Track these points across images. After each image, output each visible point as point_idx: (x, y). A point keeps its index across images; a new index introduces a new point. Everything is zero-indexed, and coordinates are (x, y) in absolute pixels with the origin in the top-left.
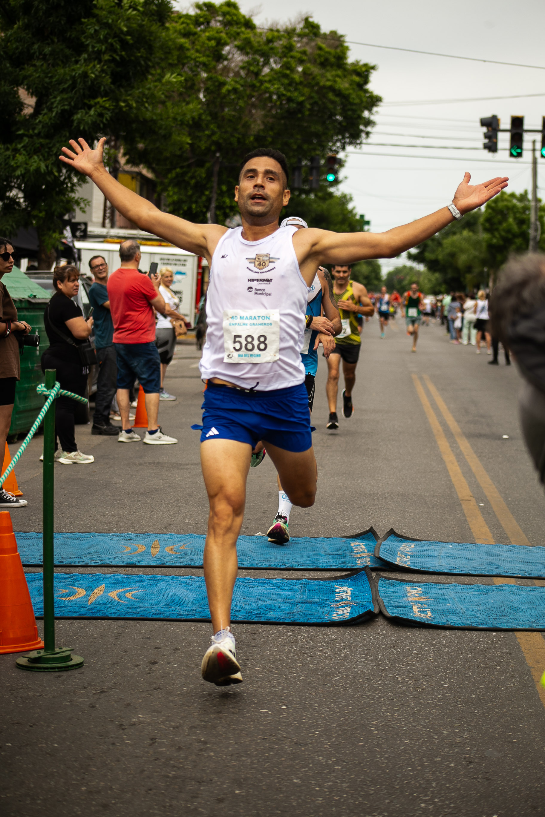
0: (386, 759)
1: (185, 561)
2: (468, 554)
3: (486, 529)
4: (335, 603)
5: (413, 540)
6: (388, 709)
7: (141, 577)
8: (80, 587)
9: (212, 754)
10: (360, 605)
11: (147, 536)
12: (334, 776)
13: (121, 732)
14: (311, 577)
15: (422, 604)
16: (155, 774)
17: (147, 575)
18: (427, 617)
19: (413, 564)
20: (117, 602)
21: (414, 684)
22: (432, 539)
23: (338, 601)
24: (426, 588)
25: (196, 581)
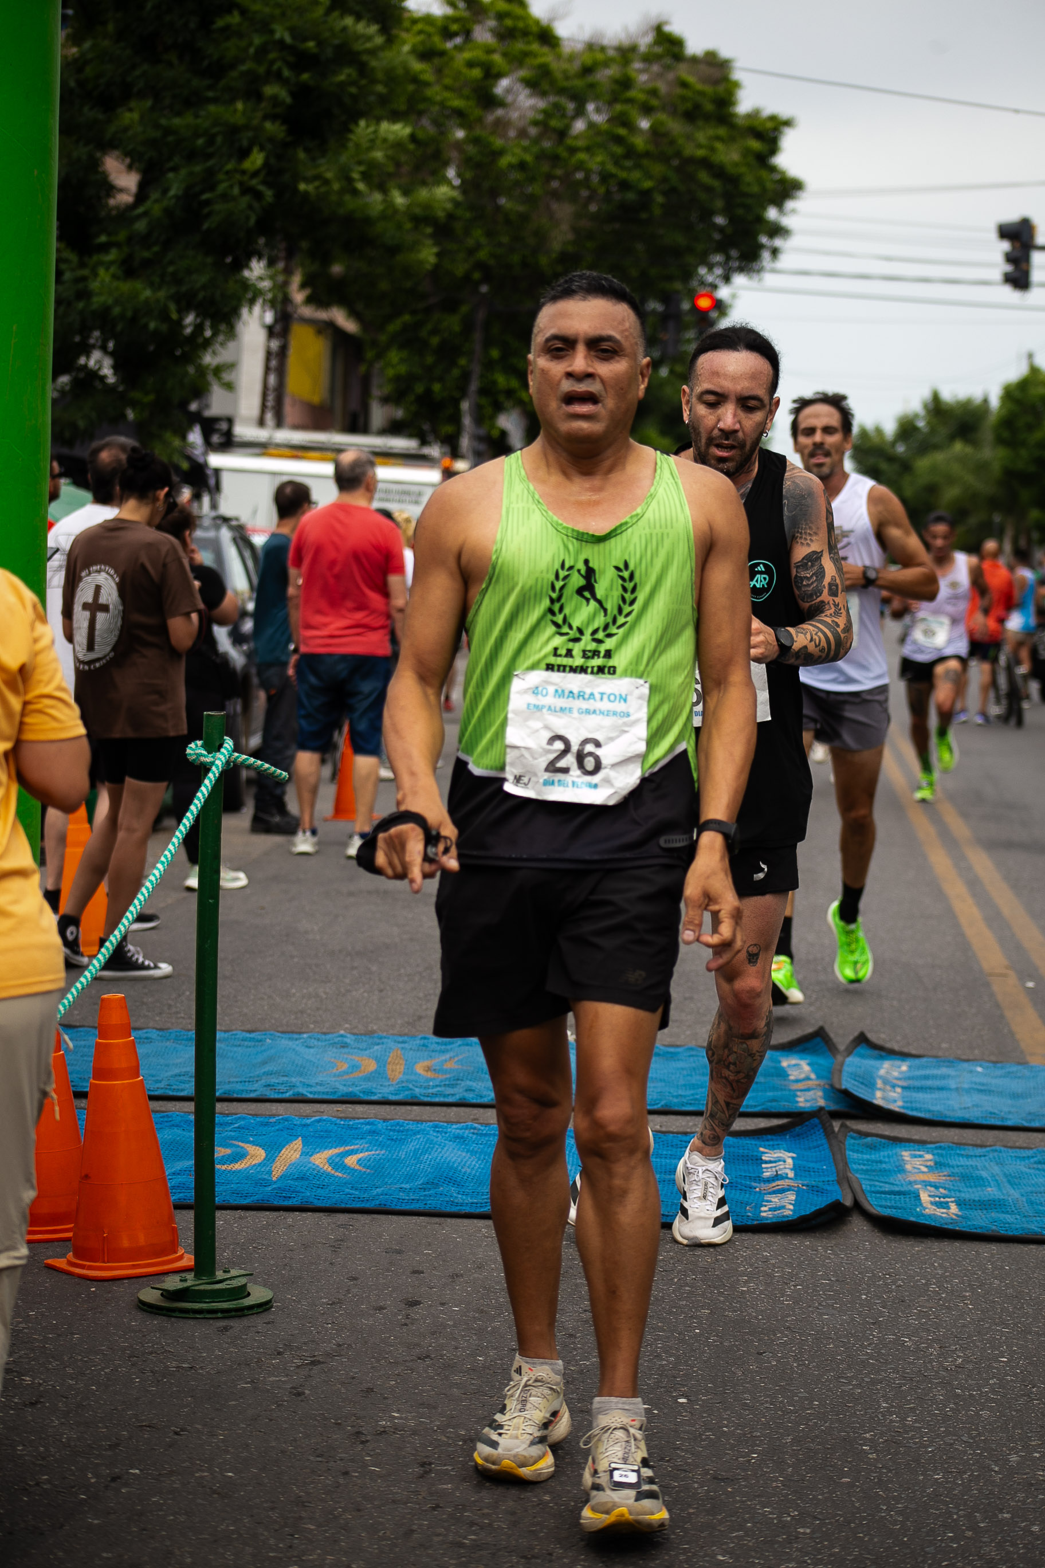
0: (900, 1513)
1: (457, 1093)
2: (1016, 1086)
3: (1043, 1034)
4: (762, 1184)
5: (904, 1055)
6: (893, 1406)
7: (372, 1124)
8: (254, 1143)
9: (547, 1498)
10: (814, 1189)
11: (378, 1041)
12: (797, 1549)
13: (360, 1447)
15: (936, 1187)
16: (436, 1539)
17: (385, 1120)
18: (950, 1213)
19: (909, 1105)
20: (328, 1174)
21: (939, 1355)
22: (940, 1054)
23: (769, 1180)
24: (942, 1155)
25: (482, 1135)
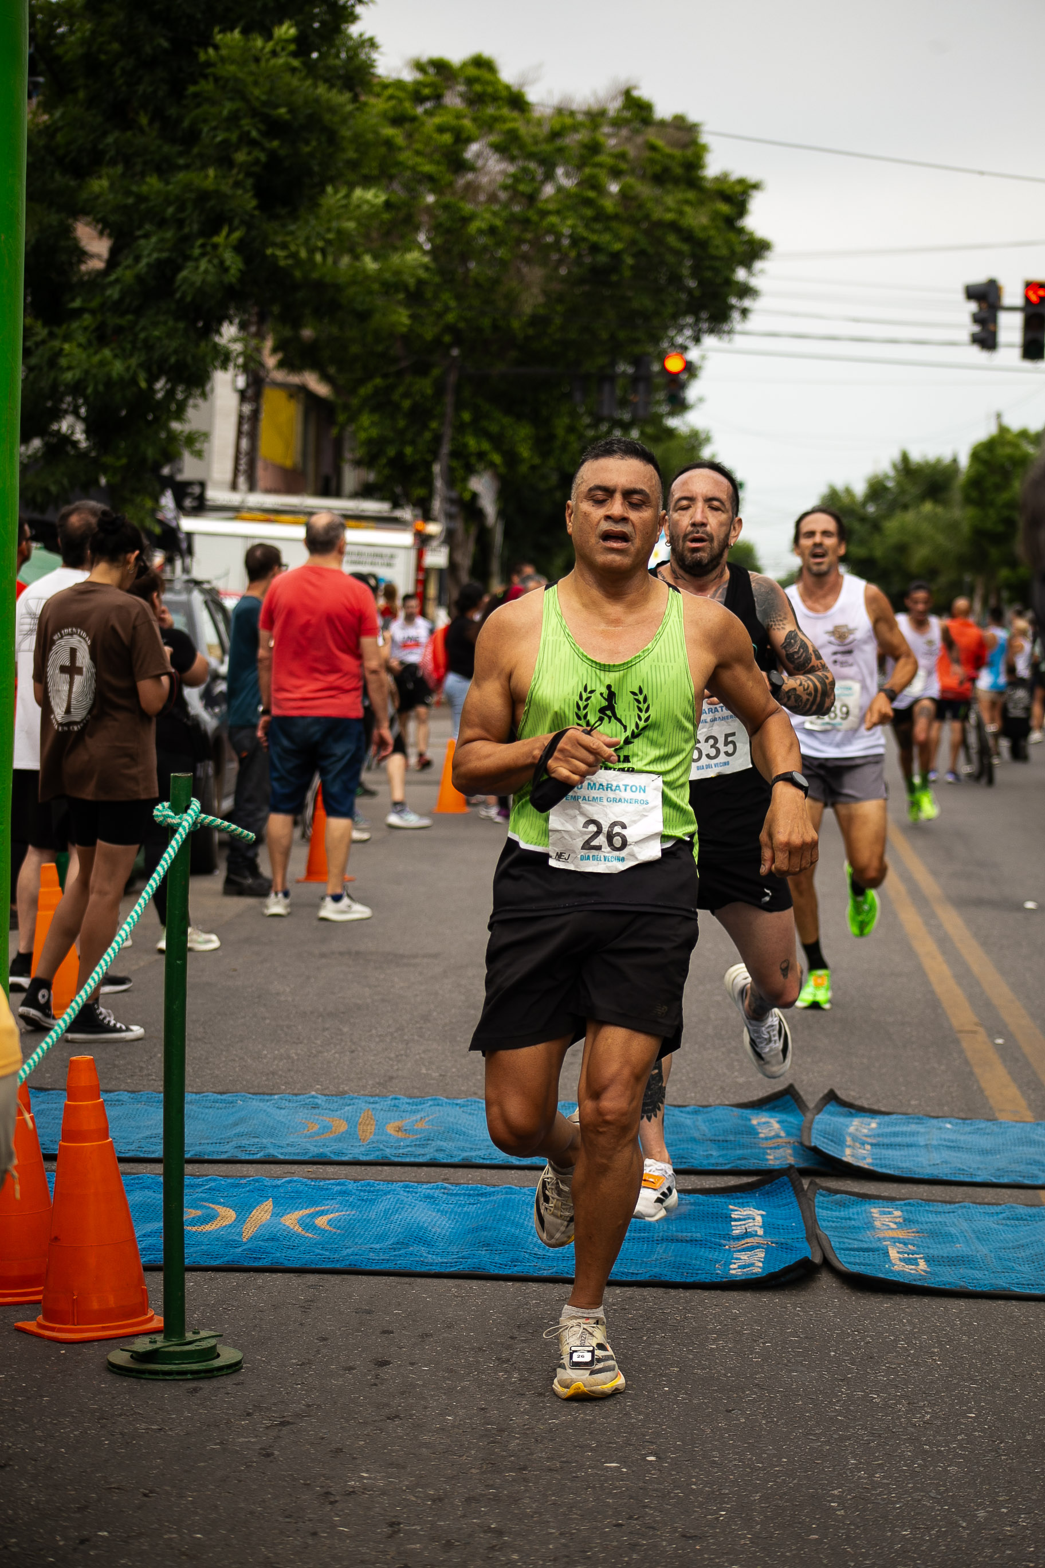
1: (428, 1154)
2: (985, 1142)
3: (1013, 1091)
4: (732, 1242)
5: (873, 1112)
6: (861, 1463)
7: (343, 1184)
8: (224, 1205)
9: (515, 1557)
10: (783, 1247)
11: (349, 1102)
13: (328, 1508)
15: (905, 1244)
17: (355, 1181)
18: (919, 1270)
19: (878, 1161)
20: (298, 1235)
21: (907, 1412)
22: (910, 1111)
23: (738, 1238)
24: (911, 1212)
25: (452, 1194)
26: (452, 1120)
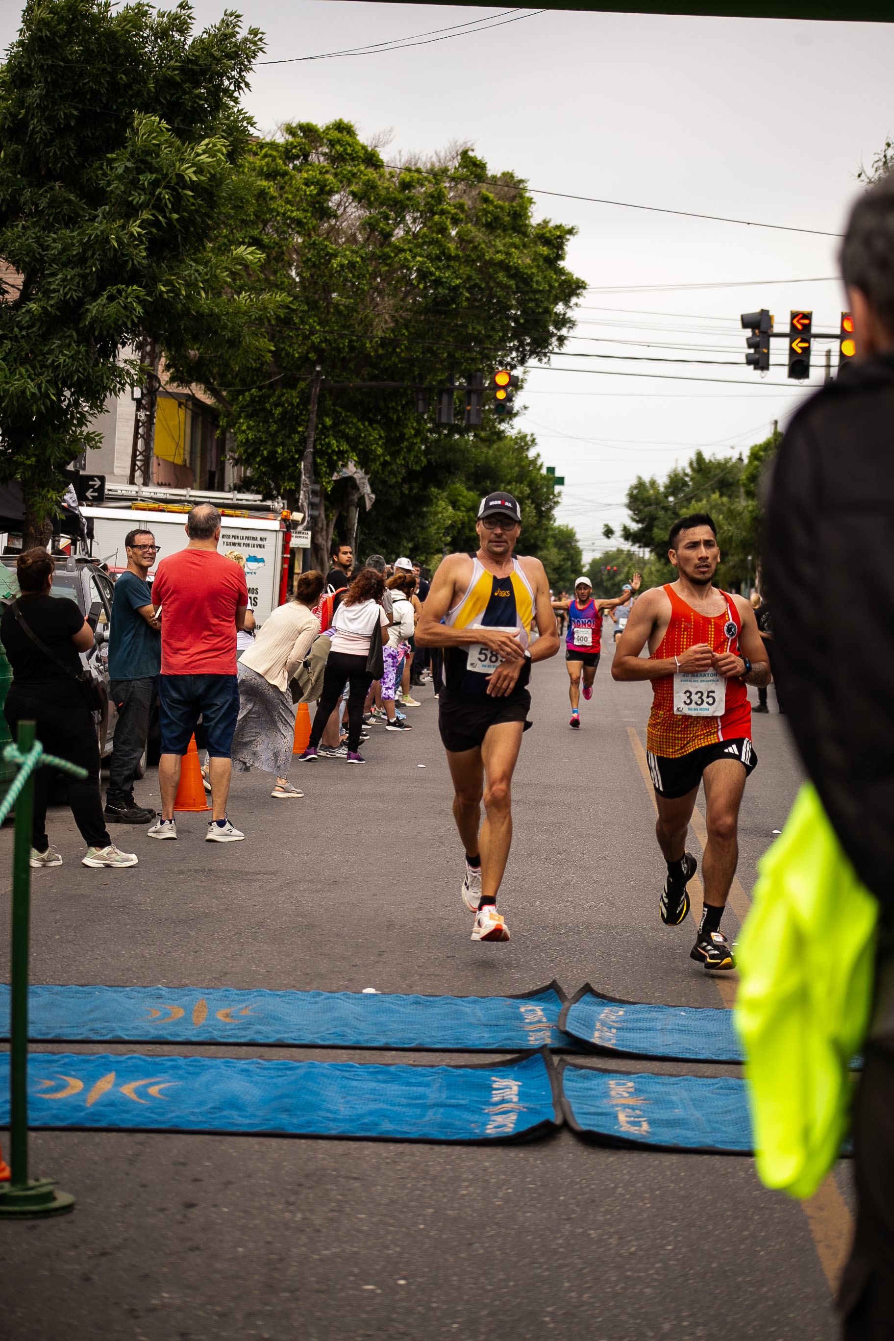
1: (248, 1035)
4: (491, 1107)
5: (622, 1002)
6: (573, 1286)
7: (175, 1060)
8: (74, 1077)
10: (532, 1111)
11: (187, 993)
13: (132, 1321)
14: (453, 1063)
15: (634, 1109)
17: (186, 1057)
18: (641, 1131)
19: (621, 1042)
20: (134, 1102)
22: (653, 1001)
23: (496, 1104)
24: (641, 1083)
25: (265, 1069)
26: (271, 1008)
